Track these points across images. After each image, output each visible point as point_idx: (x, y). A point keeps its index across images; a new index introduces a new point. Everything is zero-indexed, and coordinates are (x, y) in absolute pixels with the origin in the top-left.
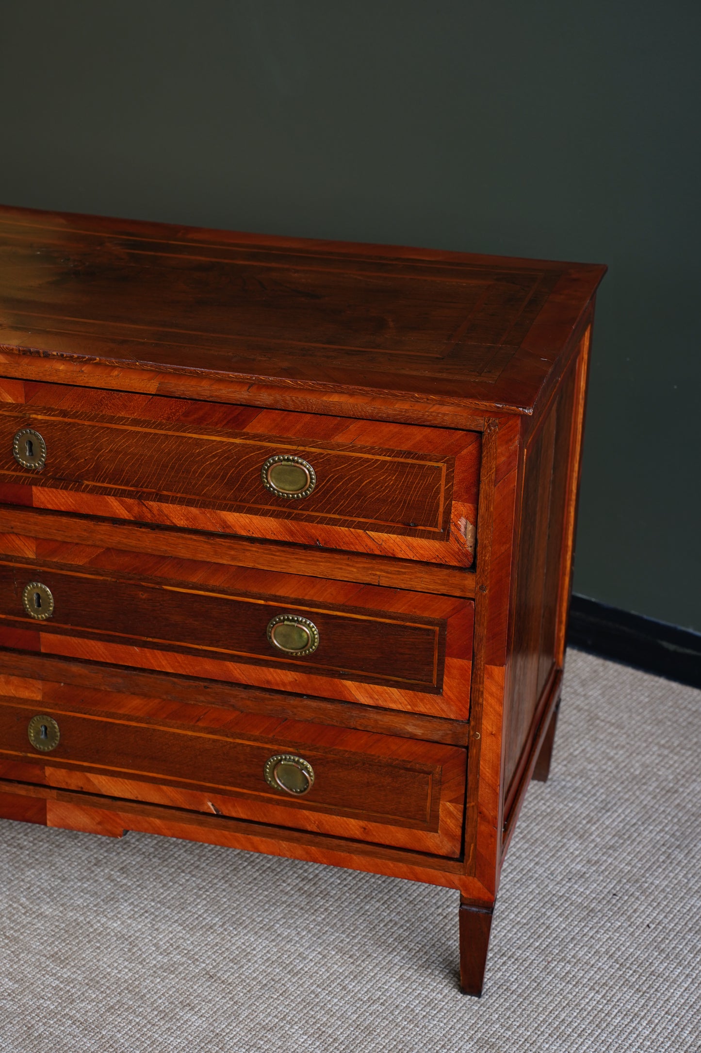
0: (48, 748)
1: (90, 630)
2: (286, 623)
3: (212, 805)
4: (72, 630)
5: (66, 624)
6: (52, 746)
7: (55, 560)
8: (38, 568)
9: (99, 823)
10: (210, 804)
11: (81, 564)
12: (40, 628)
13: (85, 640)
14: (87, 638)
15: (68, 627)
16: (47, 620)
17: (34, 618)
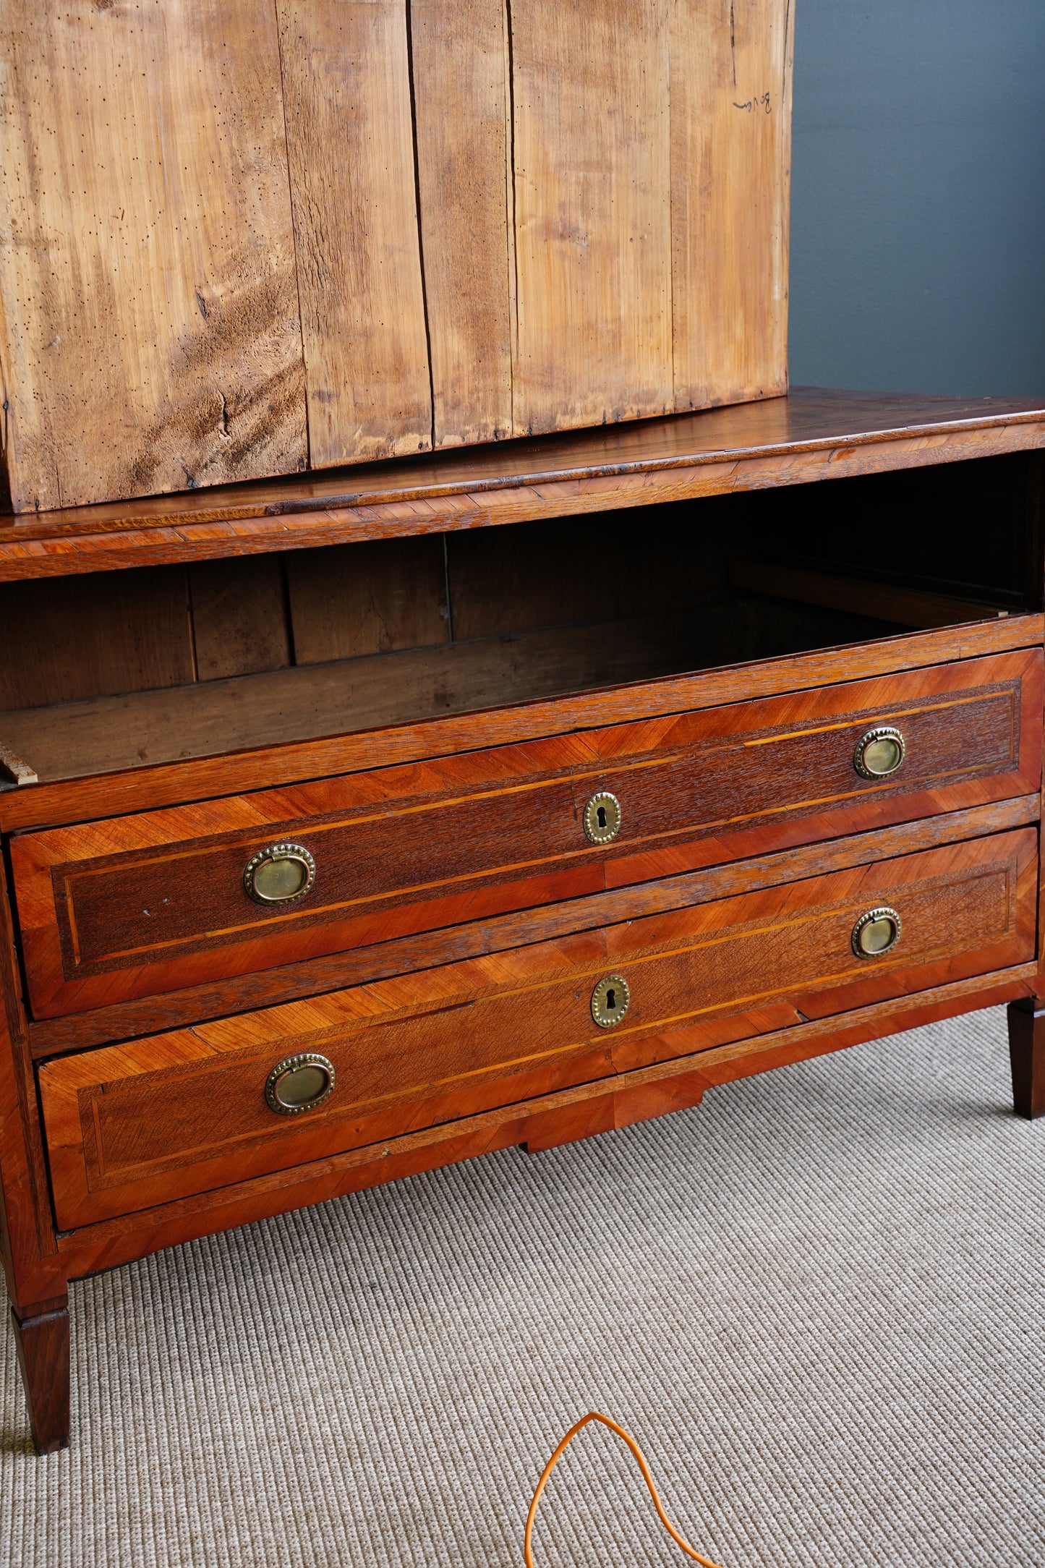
0: (617, 1020)
1: (663, 835)
2: (879, 738)
3: (799, 1012)
4: (644, 843)
5: (634, 836)
6: (621, 1015)
7: (621, 755)
8: (601, 772)
9: (676, 1096)
10: (795, 1012)
11: (651, 748)
12: (607, 855)
13: (658, 851)
14: (660, 847)
15: (636, 841)
16: (615, 840)
17: (598, 844)
